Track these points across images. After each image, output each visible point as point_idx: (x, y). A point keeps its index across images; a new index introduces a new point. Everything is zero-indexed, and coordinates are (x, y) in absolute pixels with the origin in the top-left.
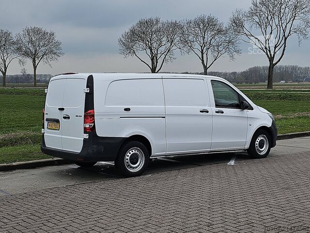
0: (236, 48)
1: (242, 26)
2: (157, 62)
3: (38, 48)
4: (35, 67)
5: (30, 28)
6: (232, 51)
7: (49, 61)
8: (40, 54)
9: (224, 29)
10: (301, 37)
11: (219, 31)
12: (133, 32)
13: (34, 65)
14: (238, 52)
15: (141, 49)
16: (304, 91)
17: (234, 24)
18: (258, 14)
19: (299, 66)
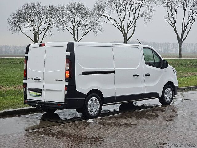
2: (39, 37)
12: (19, 14)
15: (25, 27)
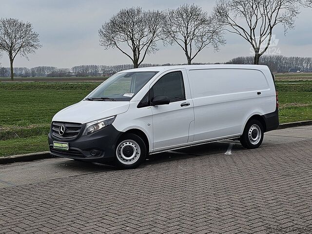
0: (220, 38)
1: (227, 16)
2: (139, 54)
3: (14, 40)
4: (12, 61)
5: (5, 20)
6: (216, 41)
7: (26, 53)
8: (17, 47)
9: (208, 18)
10: (287, 26)
11: (203, 21)
12: (113, 23)
13: (11, 58)
14: (222, 42)
15: (122, 40)
16: (290, 82)
17: (218, 14)
18: (243, 3)
19: (284, 56)
